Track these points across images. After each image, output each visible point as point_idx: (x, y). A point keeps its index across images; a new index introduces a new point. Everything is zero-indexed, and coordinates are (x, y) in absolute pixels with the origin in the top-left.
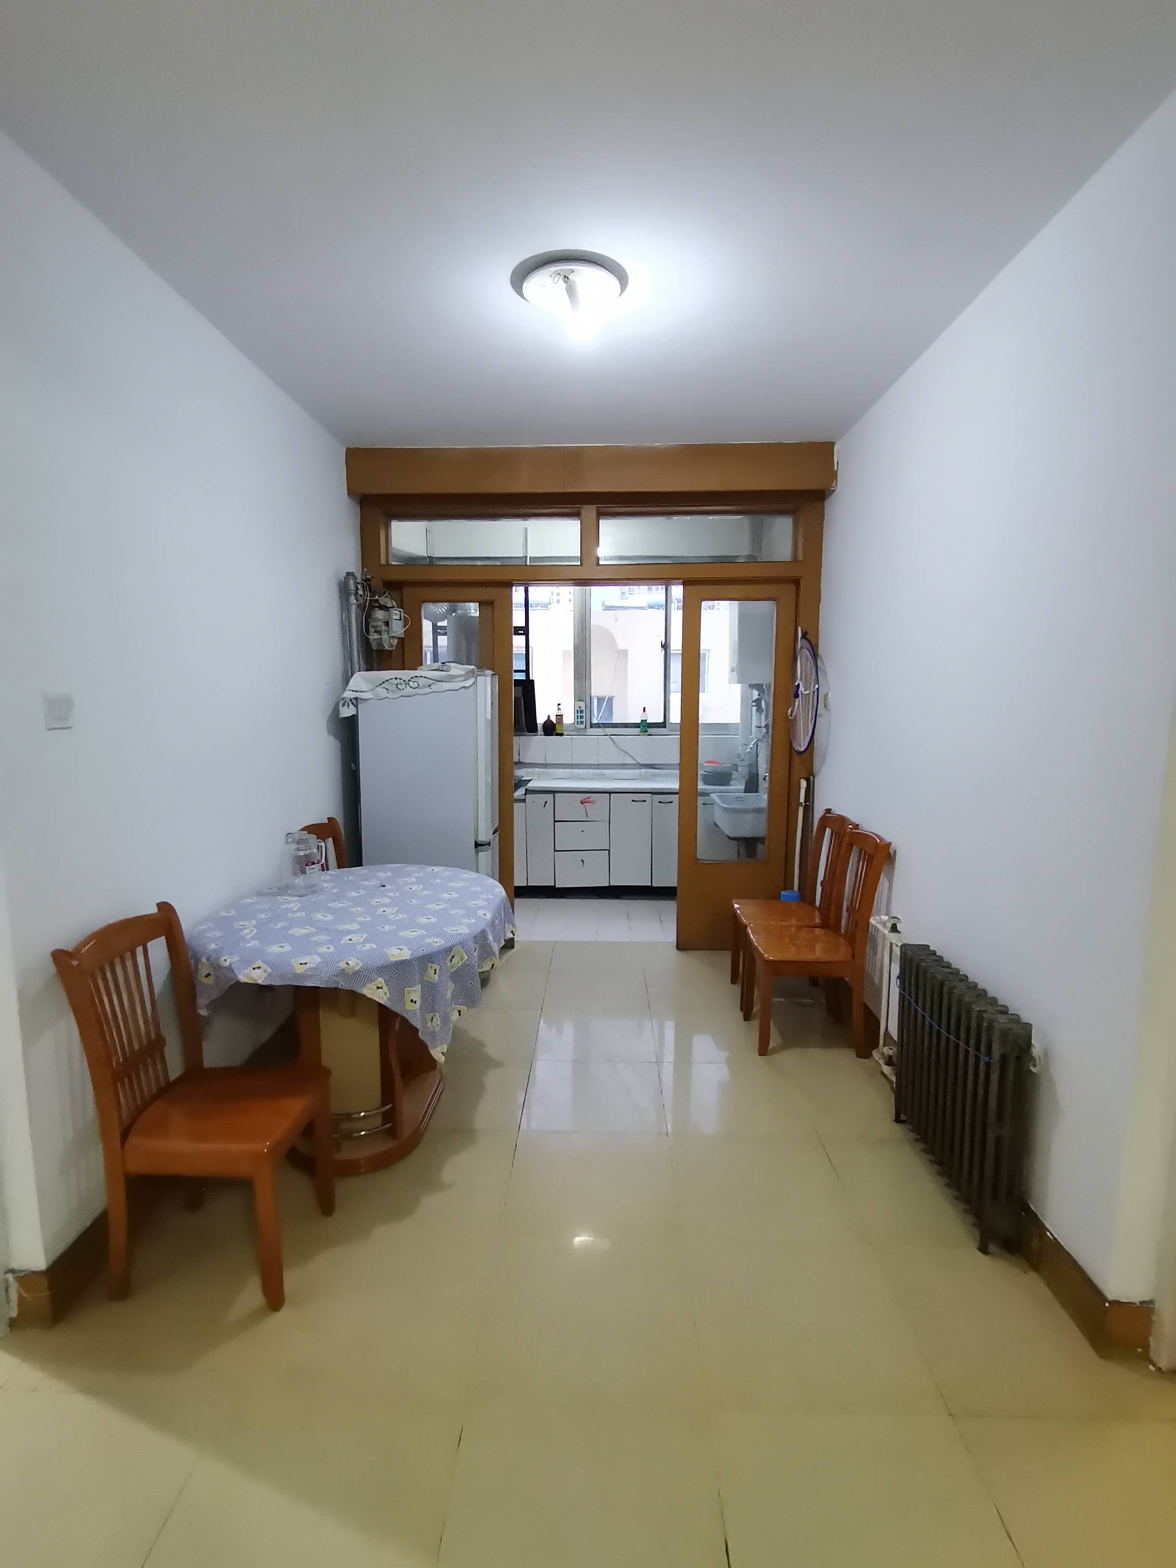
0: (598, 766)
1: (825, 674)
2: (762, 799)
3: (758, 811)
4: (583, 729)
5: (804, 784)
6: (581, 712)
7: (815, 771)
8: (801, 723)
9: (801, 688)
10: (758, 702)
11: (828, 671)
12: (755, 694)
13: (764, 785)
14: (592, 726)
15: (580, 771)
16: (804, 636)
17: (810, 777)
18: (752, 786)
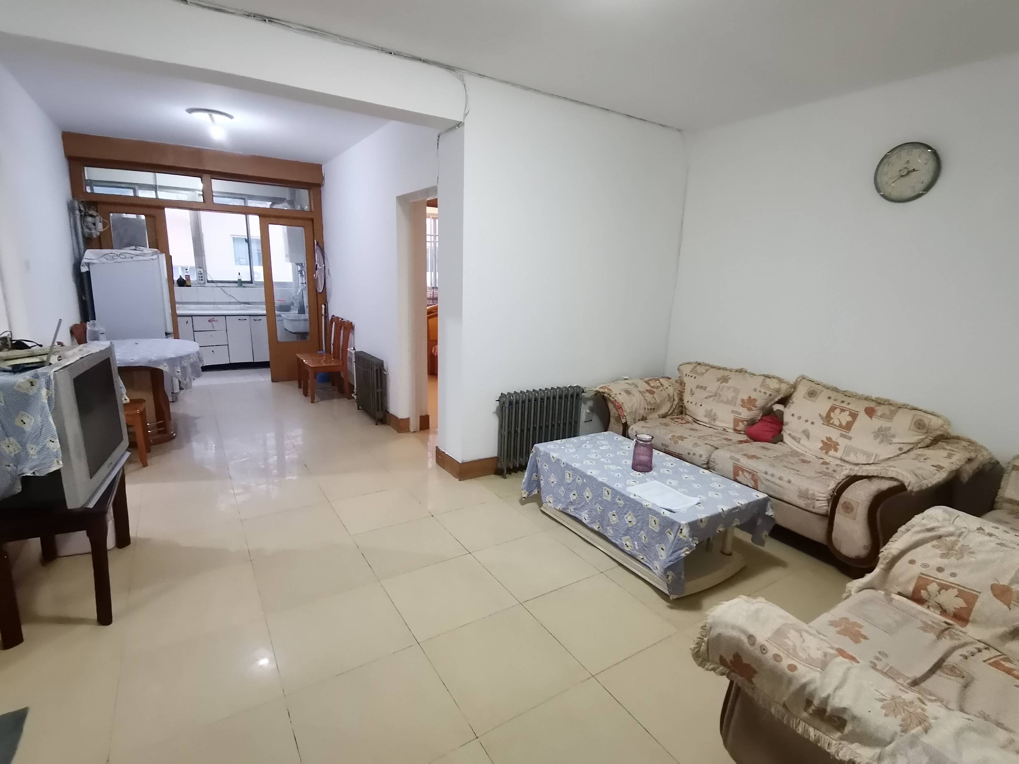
0: (214, 303)
1: (327, 259)
2: (307, 316)
3: (305, 320)
4: (203, 283)
5: (323, 306)
6: (201, 274)
7: (328, 301)
8: (319, 281)
9: (318, 266)
10: (301, 272)
11: (329, 260)
12: (299, 268)
13: (307, 310)
14: (208, 282)
15: (205, 306)
16: (317, 244)
17: (326, 304)
18: (302, 311)
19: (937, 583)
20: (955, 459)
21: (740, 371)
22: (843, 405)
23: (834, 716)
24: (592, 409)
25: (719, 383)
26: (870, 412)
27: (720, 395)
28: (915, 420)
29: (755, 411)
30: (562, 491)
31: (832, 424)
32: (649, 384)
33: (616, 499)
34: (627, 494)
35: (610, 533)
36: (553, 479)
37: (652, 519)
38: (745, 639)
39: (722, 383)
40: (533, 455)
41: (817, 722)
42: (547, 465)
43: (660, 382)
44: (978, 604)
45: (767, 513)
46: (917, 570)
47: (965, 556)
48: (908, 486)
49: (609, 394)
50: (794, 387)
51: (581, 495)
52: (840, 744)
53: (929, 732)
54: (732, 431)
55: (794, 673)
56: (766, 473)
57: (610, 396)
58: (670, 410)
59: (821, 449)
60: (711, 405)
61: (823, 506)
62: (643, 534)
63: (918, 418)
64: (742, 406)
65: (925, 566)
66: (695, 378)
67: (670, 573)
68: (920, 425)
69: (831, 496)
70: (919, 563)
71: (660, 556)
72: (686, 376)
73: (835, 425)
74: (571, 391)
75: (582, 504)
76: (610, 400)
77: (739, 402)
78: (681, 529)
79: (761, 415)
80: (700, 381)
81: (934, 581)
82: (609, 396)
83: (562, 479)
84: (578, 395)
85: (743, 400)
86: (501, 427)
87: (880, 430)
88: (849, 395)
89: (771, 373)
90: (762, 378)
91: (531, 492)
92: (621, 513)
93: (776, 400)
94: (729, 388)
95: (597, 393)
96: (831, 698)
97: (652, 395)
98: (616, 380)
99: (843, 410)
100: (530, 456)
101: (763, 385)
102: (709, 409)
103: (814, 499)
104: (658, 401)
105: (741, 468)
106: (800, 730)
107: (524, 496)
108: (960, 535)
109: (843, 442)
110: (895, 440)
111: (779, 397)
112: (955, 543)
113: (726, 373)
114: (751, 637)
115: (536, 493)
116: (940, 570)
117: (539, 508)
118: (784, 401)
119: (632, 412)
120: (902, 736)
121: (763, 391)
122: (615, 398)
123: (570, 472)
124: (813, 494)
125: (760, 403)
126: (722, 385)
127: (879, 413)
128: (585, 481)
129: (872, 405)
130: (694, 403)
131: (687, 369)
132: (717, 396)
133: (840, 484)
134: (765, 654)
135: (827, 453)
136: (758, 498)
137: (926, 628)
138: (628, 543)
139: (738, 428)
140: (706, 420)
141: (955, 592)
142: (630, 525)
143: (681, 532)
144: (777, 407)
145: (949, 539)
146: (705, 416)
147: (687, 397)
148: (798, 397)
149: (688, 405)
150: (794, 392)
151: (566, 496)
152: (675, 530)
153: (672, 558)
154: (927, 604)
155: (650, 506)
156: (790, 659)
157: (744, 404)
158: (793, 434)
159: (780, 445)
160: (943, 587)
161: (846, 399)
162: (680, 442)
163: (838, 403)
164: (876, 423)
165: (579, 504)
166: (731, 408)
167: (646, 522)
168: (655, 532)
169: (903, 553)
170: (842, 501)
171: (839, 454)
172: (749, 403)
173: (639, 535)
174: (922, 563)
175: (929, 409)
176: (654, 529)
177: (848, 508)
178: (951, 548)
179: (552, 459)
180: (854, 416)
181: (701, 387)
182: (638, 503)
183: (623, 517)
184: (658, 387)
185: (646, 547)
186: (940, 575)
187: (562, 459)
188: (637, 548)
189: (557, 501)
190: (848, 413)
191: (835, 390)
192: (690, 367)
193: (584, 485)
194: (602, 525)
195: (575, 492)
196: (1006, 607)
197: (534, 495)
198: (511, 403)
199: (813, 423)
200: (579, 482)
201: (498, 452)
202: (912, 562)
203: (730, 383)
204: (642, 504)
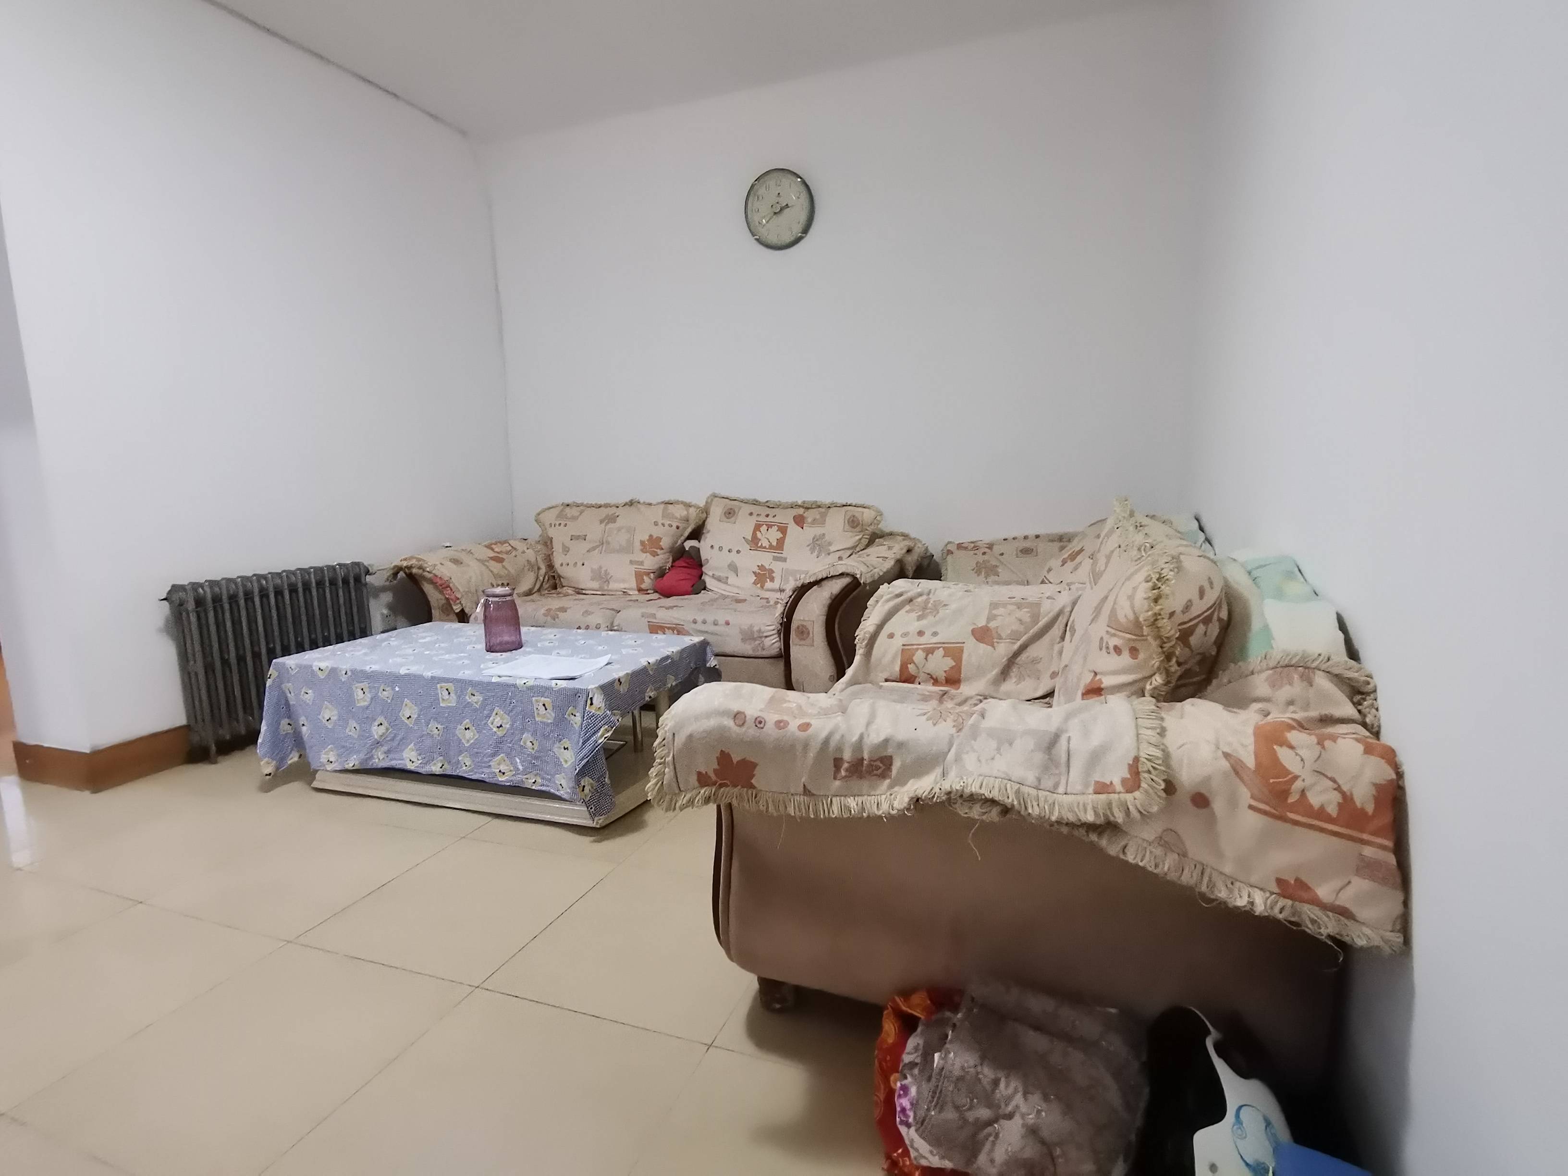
19: (921, 649)
20: (895, 550)
21: (631, 503)
22: (768, 519)
23: (875, 761)
24: (391, 607)
25: (603, 525)
26: (800, 521)
27: (608, 543)
28: (847, 518)
29: (661, 556)
30: (352, 729)
31: (761, 547)
32: (493, 550)
33: (467, 697)
34: (486, 680)
35: (466, 767)
36: (329, 713)
37: (538, 702)
38: (729, 723)
39: (608, 523)
40: (274, 681)
41: (855, 783)
42: (310, 691)
43: (510, 545)
44: (965, 656)
45: (708, 665)
46: (897, 643)
47: (940, 611)
48: (861, 577)
49: (420, 568)
50: (706, 511)
51: (394, 722)
52: (891, 795)
53: (986, 715)
54: (637, 592)
55: (808, 731)
56: (695, 622)
57: (424, 571)
58: (535, 584)
59: (755, 583)
60: (596, 560)
61: (773, 644)
62: (527, 737)
63: (850, 514)
64: (644, 551)
65: (905, 635)
66: (565, 525)
67: (586, 781)
68: (854, 523)
69: (781, 624)
70: (898, 635)
71: (563, 763)
72: (551, 526)
73: (765, 548)
74: (341, 574)
75: (398, 738)
76: (424, 578)
77: (637, 545)
78: (591, 699)
79: (671, 560)
80: (574, 528)
81: (917, 649)
82: (421, 571)
83: (347, 704)
84: (358, 579)
85: (642, 543)
86: (184, 657)
87: (815, 539)
88: (772, 506)
89: (672, 498)
90: (662, 506)
91: (282, 760)
92: (480, 718)
93: (686, 534)
94: (619, 529)
95: (397, 570)
96: (865, 737)
97: (500, 564)
98: (432, 549)
99: (769, 526)
100: (267, 685)
101: (665, 515)
102: (596, 567)
103: (761, 637)
104: (513, 571)
105: (660, 626)
106: (835, 811)
107: (267, 771)
108: (929, 594)
109: (777, 567)
110: (833, 548)
111: (689, 530)
112: (927, 602)
113: (613, 510)
114: (738, 716)
115: (296, 759)
116: (921, 633)
117: (307, 787)
118: (697, 534)
119: (469, 592)
120: (959, 736)
121: (667, 523)
122: (433, 572)
123: (361, 685)
124: (759, 631)
125: (666, 543)
126: (608, 527)
127: (810, 520)
128: (397, 689)
129: (801, 511)
130: (571, 564)
131: (549, 517)
132: (605, 545)
133: (788, 605)
134: (762, 728)
135: (762, 587)
136: (692, 642)
137: (925, 699)
138: (503, 768)
139: (643, 586)
140: (595, 585)
141: (941, 652)
142: (500, 733)
143: (592, 704)
144: (688, 544)
145: (919, 599)
146: (592, 579)
147: (558, 559)
148: (714, 524)
149: (561, 570)
150: (706, 518)
151: (365, 734)
152: (582, 703)
153: (585, 752)
154: (917, 680)
155: (531, 683)
156: (797, 719)
157: (644, 547)
158: (717, 574)
159: (704, 594)
160: (929, 651)
161: (769, 511)
162: (561, 615)
163: (762, 519)
164: (810, 532)
165: (393, 739)
166: (627, 558)
167: (528, 715)
168: (548, 725)
169: (880, 627)
170: (794, 626)
171: (776, 585)
172: (651, 545)
173: (522, 743)
174: (900, 634)
175: (860, 502)
176: (545, 720)
177: (803, 632)
178: (925, 608)
179: (319, 673)
180: (783, 530)
181: (578, 538)
182: (508, 686)
183: (486, 724)
184: (508, 553)
185: (536, 758)
186: (922, 640)
187: (340, 666)
188: (521, 767)
189: (345, 750)
190: (776, 528)
191: (755, 503)
192: (555, 512)
193: (398, 699)
194: (445, 755)
195: (381, 719)
196: (989, 647)
197: (291, 765)
198: (199, 602)
199: (738, 552)
200: (386, 695)
201: (187, 711)
202: (891, 636)
203: (620, 522)
204: (515, 686)
